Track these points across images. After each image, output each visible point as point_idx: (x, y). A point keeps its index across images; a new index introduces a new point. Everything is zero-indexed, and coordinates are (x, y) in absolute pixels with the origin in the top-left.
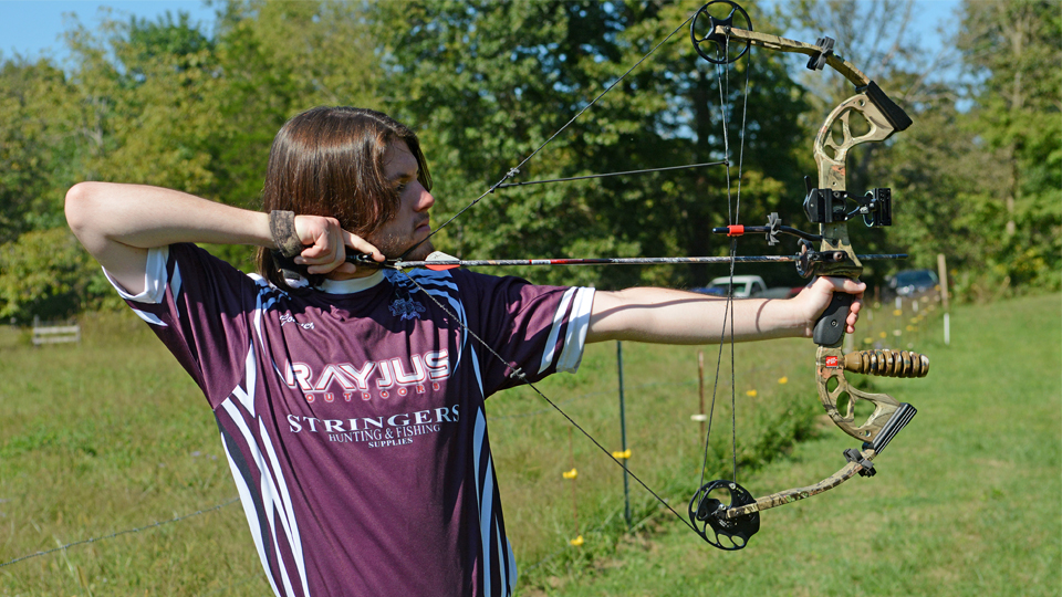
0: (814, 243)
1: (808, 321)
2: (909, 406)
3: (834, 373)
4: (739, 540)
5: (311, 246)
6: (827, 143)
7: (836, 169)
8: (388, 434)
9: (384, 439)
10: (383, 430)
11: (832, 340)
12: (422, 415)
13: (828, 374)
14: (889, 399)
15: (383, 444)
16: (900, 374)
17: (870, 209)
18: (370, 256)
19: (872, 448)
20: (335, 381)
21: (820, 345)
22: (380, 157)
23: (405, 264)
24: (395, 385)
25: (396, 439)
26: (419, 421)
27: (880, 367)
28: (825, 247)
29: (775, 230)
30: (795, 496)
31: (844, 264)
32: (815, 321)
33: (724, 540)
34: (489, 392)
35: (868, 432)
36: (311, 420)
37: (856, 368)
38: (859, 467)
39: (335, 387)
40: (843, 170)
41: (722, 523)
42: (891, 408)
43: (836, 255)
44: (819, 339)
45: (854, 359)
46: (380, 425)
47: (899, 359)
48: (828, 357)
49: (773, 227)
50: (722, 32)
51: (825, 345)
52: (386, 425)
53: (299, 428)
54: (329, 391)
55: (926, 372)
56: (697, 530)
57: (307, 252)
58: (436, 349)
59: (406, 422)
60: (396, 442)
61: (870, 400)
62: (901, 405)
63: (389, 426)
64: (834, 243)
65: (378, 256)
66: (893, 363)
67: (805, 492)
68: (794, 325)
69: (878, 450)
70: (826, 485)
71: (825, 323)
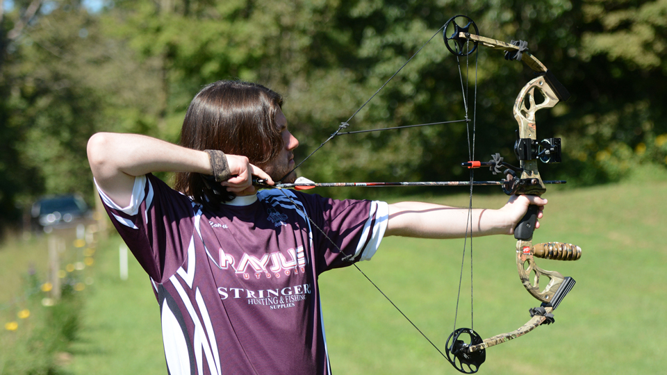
0: (517, 173)
1: (513, 224)
2: (571, 279)
3: (528, 258)
4: (473, 367)
5: (236, 176)
6: (522, 109)
7: (531, 126)
8: (282, 301)
9: (279, 303)
10: (279, 298)
11: (527, 236)
12: (298, 288)
13: (525, 258)
14: (558, 275)
15: (279, 306)
16: (565, 259)
17: (551, 151)
18: (265, 181)
19: (550, 306)
20: (249, 266)
21: (519, 239)
22: (273, 116)
23: (283, 185)
24: (282, 269)
25: (285, 303)
26: (297, 292)
27: (555, 253)
28: (524, 176)
29: (499, 164)
30: (508, 337)
31: (536, 187)
32: (517, 224)
33: (465, 366)
34: (318, 273)
35: (546, 296)
36: (237, 291)
37: (541, 254)
38: (543, 318)
39: (250, 269)
40: (535, 126)
41: (465, 356)
42: (560, 280)
43: (533, 181)
44: (519, 236)
45: (539, 248)
46: (277, 294)
47: (565, 248)
48: (525, 247)
49: (497, 162)
50: (464, 36)
51: (523, 240)
52: (280, 293)
53: (226, 295)
54: (246, 272)
55: (580, 257)
56: (450, 360)
57: (233, 180)
58: (296, 246)
59: (290, 293)
60: (286, 305)
61: (548, 275)
62: (566, 278)
63: (282, 295)
64: (530, 173)
65: (270, 181)
66: (562, 251)
67: (514, 335)
68: (504, 226)
69: (554, 307)
70: (525, 330)
71: (523, 225)
